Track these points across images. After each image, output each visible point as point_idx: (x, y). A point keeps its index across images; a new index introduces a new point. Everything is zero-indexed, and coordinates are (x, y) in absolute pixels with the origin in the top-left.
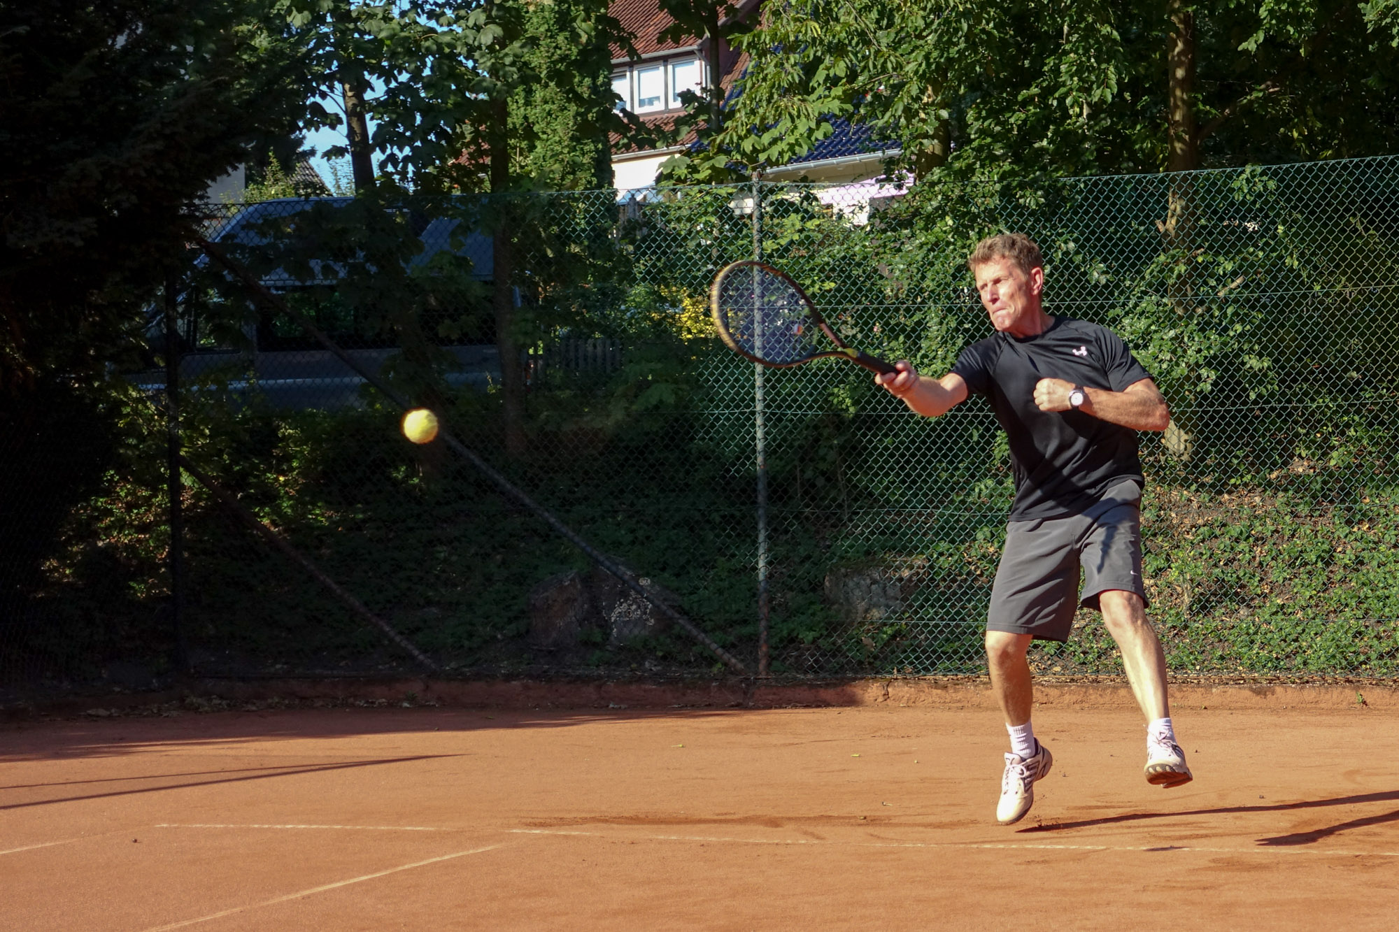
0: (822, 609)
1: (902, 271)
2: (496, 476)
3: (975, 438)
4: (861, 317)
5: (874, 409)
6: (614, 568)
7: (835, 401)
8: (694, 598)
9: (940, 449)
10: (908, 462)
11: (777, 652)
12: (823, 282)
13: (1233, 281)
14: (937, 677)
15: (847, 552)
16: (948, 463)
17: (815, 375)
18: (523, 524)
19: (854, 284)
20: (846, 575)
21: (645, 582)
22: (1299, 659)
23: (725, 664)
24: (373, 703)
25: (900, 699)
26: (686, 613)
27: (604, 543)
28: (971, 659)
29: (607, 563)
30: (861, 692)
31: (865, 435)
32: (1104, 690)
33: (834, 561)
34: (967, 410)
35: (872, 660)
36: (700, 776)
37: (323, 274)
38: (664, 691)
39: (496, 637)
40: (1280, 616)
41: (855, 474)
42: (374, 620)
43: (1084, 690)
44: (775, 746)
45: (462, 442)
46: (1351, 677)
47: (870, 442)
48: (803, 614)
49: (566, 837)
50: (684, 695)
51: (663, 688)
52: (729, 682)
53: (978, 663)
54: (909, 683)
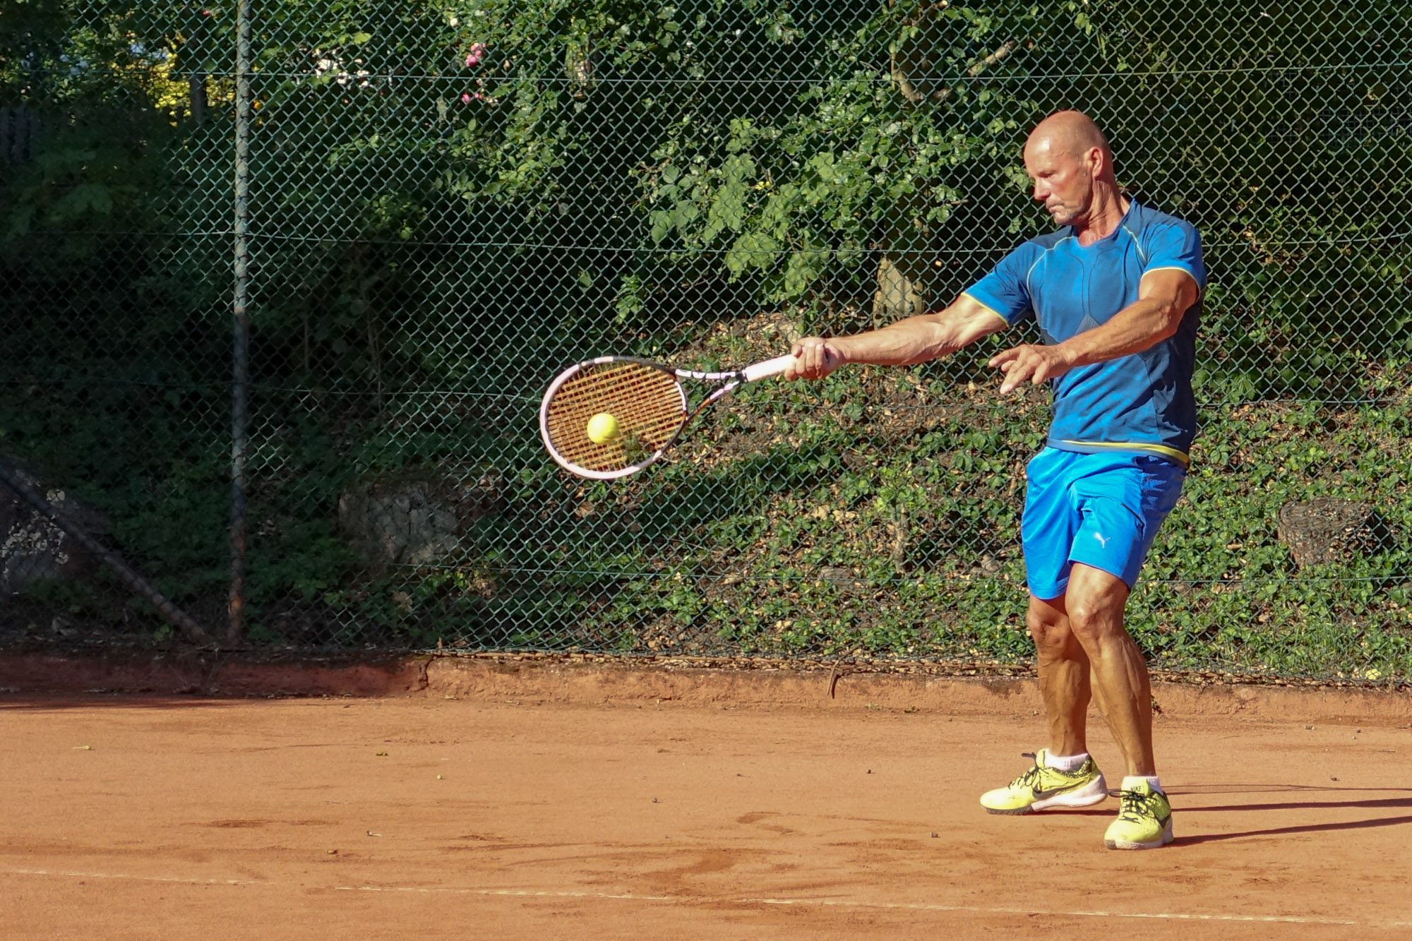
0: (333, 546)
8: (133, 523)
9: (519, 302)
11: (258, 611)
13: (990, 54)
14: (504, 655)
20: (371, 492)
21: (57, 497)
23: (177, 628)
25: (445, 688)
26: (118, 546)
28: (558, 626)
32: (760, 680)
34: (562, 242)
35: (406, 627)
36: (105, 790)
38: (78, 667)
43: (729, 679)
44: (233, 751)
48: (300, 551)
50: (109, 673)
51: (76, 662)
52: (180, 656)
53: (570, 633)
54: (460, 662)
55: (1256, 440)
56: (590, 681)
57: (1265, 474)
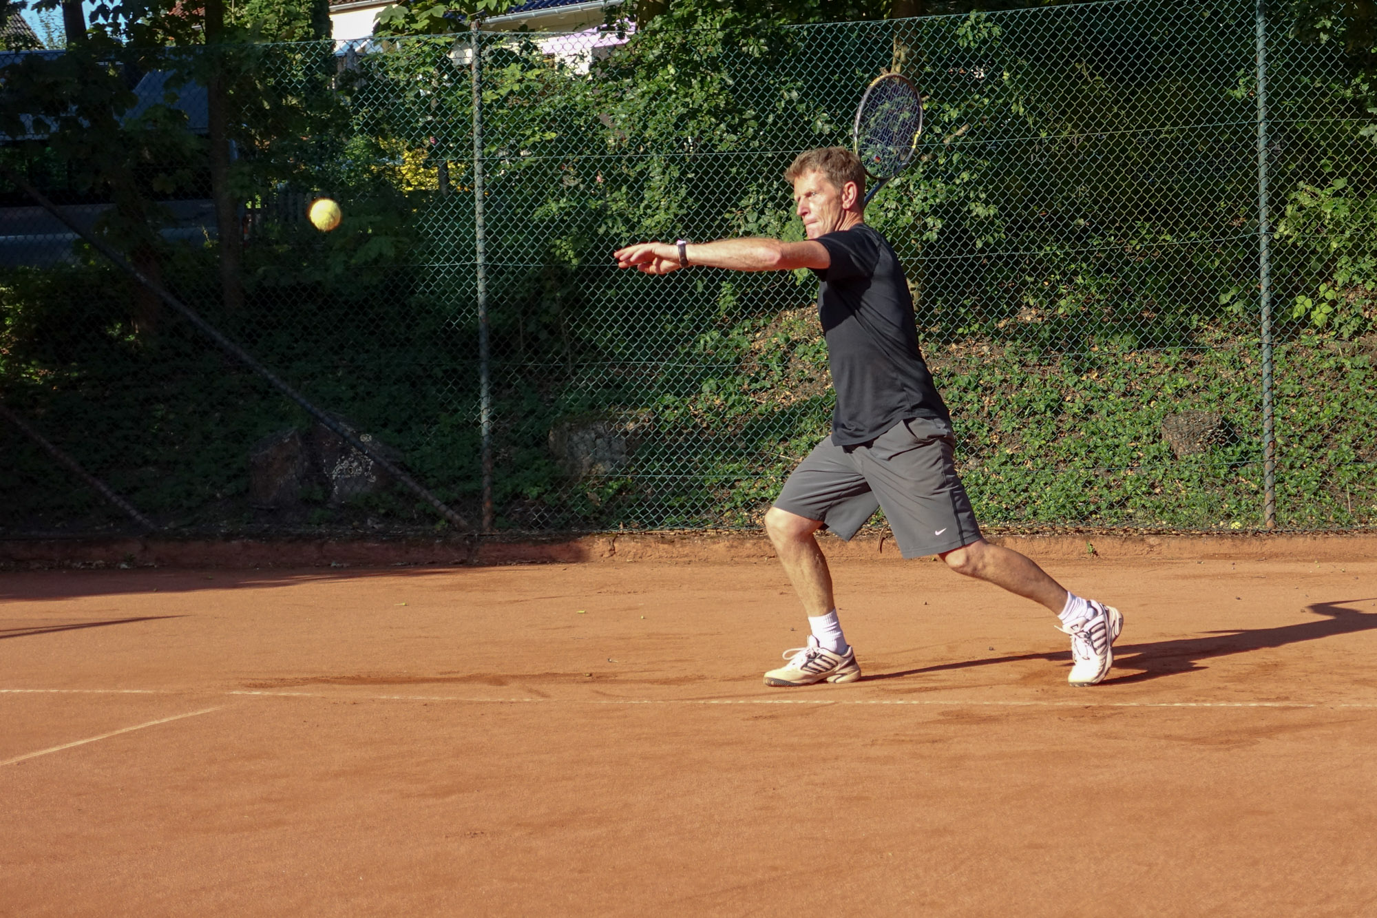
0: (546, 464)
1: (624, 121)
2: (214, 333)
3: (700, 289)
4: (583, 167)
5: (597, 261)
6: (334, 425)
7: (558, 253)
8: (417, 454)
9: (664, 301)
10: (632, 314)
11: (501, 509)
12: (544, 132)
13: (958, 128)
14: (663, 532)
15: (571, 406)
16: (672, 315)
17: (537, 227)
18: (241, 381)
19: (575, 134)
20: (570, 429)
21: (366, 438)
22: (1029, 510)
23: (449, 521)
24: (90, 564)
25: (626, 555)
26: (409, 470)
27: (324, 399)
28: (698, 512)
29: (327, 419)
30: (587, 548)
31: (588, 287)
32: (833, 542)
33: (558, 415)
35: (597, 515)
36: (423, 635)
37: (34, 129)
38: (387, 549)
39: (214, 496)
40: (1009, 467)
41: (578, 326)
42: (90, 480)
44: (500, 603)
45: (178, 298)
46: (1081, 527)
47: (593, 294)
48: (527, 469)
49: (286, 697)
50: (407, 553)
51: (386, 545)
52: (453, 539)
53: (705, 517)
54: (635, 538)
55: (1141, 375)
56: (721, 547)
57: (1149, 397)
